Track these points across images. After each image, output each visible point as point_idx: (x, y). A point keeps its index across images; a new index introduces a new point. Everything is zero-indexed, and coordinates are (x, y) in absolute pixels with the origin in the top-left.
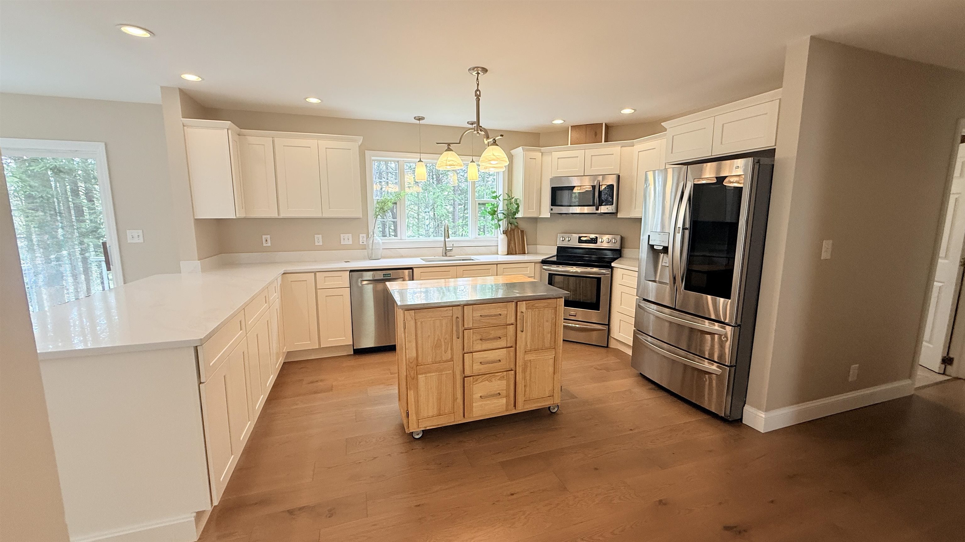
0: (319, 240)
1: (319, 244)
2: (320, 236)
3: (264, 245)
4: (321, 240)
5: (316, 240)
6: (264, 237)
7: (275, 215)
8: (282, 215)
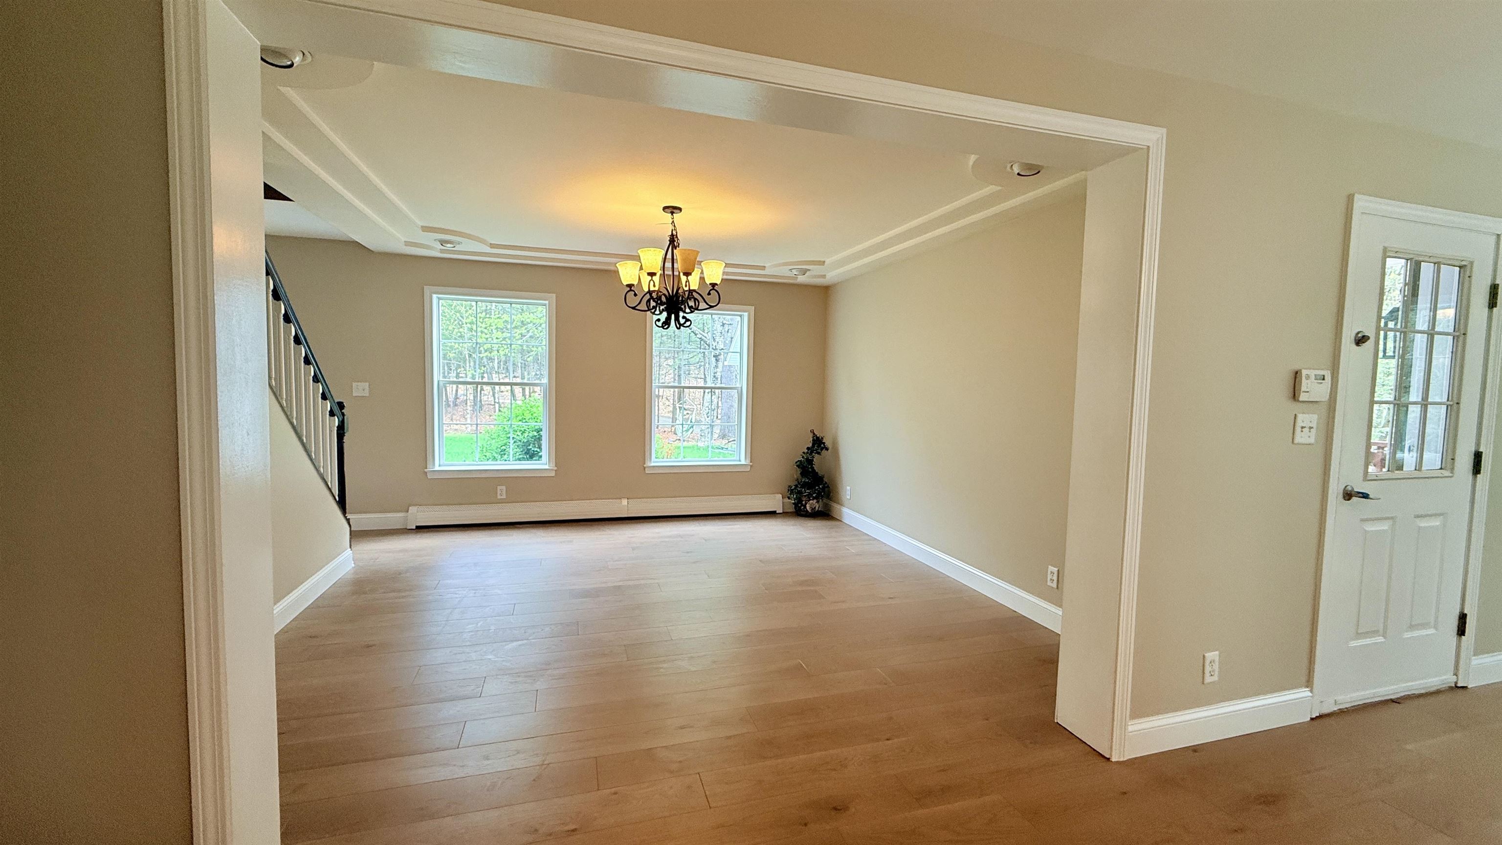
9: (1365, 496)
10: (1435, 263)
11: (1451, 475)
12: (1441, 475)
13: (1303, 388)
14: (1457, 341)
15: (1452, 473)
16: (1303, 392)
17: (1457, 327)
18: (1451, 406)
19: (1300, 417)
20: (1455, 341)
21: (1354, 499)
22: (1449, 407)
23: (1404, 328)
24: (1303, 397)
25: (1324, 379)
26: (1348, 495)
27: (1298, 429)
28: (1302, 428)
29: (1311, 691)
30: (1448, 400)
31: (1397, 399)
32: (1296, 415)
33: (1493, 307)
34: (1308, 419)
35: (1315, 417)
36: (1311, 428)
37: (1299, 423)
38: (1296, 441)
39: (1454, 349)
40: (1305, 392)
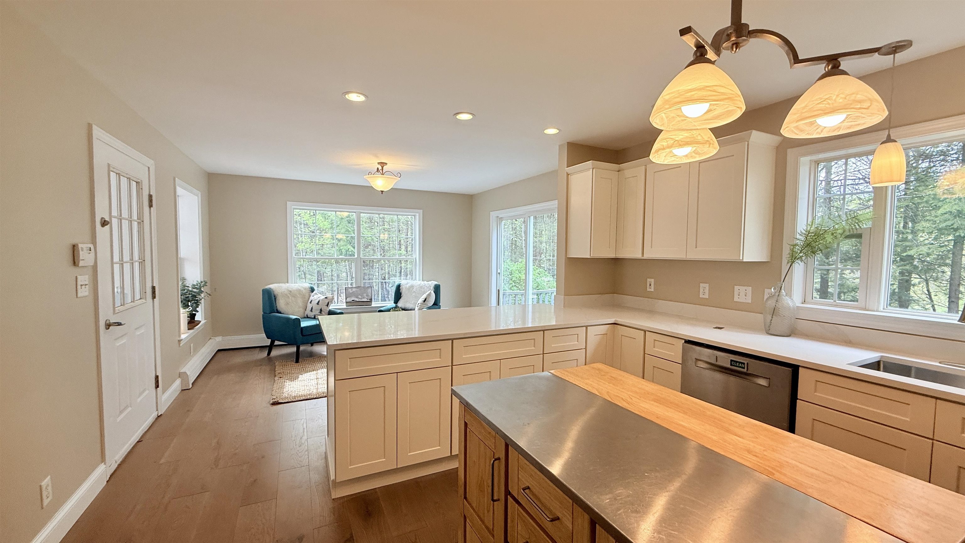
0: (704, 290)
1: (704, 297)
2: (707, 286)
3: (648, 290)
4: (707, 291)
5: (701, 290)
6: (648, 280)
7: (639, 256)
8: (646, 256)
9: (119, 324)
10: (127, 178)
11: (146, 301)
12: (142, 303)
13: (81, 258)
14: (140, 225)
15: (146, 300)
16: (81, 260)
17: (139, 217)
18: (141, 262)
19: (79, 278)
20: (139, 225)
21: (111, 327)
22: (140, 263)
23: (120, 216)
24: (81, 264)
25: (90, 250)
26: (108, 326)
27: (79, 287)
28: (81, 285)
29: (105, 464)
30: (139, 259)
31: (121, 260)
32: (76, 277)
33: (151, 207)
34: (84, 279)
35: (87, 276)
36: (86, 285)
37: (79, 283)
38: (79, 295)
39: (139, 229)
40: (82, 260)
